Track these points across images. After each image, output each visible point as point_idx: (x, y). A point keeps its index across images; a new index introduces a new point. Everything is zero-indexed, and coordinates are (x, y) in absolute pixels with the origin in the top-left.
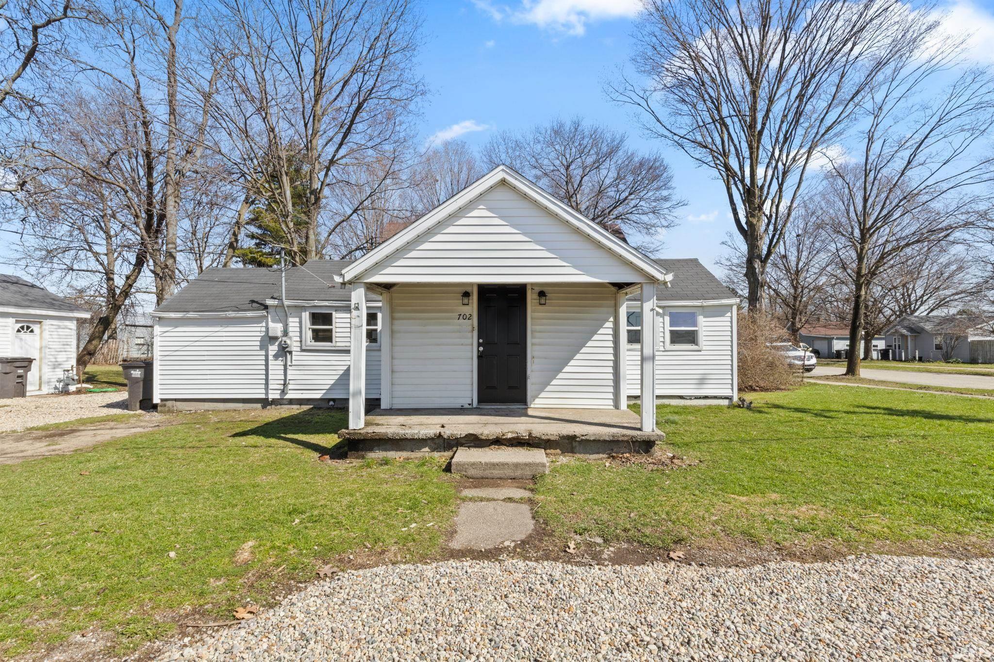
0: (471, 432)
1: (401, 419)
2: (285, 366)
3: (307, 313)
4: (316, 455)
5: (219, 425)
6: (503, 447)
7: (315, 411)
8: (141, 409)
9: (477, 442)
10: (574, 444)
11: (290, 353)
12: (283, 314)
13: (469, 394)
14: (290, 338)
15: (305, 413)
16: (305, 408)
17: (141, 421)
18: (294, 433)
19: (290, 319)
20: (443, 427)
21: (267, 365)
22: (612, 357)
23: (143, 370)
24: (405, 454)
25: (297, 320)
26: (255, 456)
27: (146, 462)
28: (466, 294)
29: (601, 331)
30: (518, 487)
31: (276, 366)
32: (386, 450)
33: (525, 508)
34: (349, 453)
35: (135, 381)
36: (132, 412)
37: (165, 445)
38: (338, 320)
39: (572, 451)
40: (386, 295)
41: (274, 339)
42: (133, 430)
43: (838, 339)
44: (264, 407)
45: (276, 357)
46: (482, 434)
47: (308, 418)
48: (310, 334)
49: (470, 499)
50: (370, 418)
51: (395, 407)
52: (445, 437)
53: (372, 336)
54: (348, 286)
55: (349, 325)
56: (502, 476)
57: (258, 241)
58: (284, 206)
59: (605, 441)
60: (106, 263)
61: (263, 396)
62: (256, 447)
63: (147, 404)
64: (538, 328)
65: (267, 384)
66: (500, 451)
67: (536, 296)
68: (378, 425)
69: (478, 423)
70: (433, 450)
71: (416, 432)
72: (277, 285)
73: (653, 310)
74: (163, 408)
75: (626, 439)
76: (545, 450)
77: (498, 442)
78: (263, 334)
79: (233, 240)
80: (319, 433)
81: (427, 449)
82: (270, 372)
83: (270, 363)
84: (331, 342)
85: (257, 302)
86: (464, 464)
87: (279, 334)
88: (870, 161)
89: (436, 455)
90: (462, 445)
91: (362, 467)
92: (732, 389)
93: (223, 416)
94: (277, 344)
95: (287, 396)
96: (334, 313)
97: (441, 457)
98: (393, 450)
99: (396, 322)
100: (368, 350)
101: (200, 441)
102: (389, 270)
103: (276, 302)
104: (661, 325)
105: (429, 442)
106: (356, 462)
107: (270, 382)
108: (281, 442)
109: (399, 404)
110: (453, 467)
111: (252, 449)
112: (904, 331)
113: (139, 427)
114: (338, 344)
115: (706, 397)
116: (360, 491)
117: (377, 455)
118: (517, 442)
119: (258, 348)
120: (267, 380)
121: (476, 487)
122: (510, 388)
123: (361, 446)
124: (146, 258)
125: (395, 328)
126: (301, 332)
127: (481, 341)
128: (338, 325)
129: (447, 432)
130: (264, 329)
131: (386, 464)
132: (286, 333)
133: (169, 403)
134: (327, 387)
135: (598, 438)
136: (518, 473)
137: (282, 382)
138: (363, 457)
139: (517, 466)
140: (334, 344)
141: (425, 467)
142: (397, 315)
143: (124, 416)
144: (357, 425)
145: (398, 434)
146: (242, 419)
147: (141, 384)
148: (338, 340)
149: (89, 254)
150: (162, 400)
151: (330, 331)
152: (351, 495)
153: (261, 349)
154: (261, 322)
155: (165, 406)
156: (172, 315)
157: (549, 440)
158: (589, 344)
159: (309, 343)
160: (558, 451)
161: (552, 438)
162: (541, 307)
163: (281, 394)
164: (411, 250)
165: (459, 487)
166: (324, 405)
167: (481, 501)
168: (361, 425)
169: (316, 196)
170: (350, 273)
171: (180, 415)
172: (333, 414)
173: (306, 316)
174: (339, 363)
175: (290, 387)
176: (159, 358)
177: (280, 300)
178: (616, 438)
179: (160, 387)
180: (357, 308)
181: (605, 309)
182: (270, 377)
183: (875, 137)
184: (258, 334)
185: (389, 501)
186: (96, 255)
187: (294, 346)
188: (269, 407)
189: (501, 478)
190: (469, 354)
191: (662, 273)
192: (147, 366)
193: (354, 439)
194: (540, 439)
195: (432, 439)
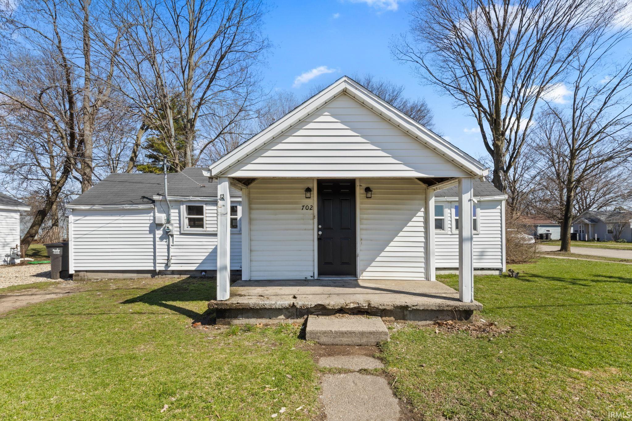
0: (320, 303)
1: (259, 290)
2: (168, 245)
3: (185, 206)
4: (191, 321)
5: (115, 293)
6: (347, 315)
7: (192, 280)
8: (61, 277)
9: (324, 311)
10: (406, 313)
11: (172, 236)
12: (166, 207)
13: (311, 268)
14: (172, 225)
15: (184, 282)
16: (184, 277)
17: (57, 288)
18: (173, 300)
19: (172, 211)
20: (295, 297)
21: (154, 245)
22: (423, 239)
23: (62, 248)
24: (264, 321)
25: (177, 211)
26: (139, 322)
27: (42, 331)
28: (308, 190)
29: (415, 219)
30: (366, 355)
31: (161, 246)
32: (248, 317)
33: (382, 381)
34: (217, 320)
35: (56, 256)
36: (54, 281)
37: (67, 311)
38: (208, 211)
39: (404, 318)
40: (245, 190)
41: (159, 226)
42: (48, 296)
43: (541, 226)
44: (153, 276)
45: (161, 239)
46: (328, 305)
47: (185, 286)
48: (186, 221)
49: (330, 371)
50: (234, 288)
51: (253, 278)
52: (298, 307)
53: (234, 224)
54: (214, 180)
55: (216, 215)
56: (350, 343)
57: (153, 160)
58: (168, 130)
59: (432, 310)
60: (50, 175)
61: (152, 268)
62: (141, 313)
63: (65, 275)
64: (365, 216)
65: (155, 259)
66: (344, 320)
67: (363, 191)
68: (241, 295)
69: (323, 294)
70: (287, 317)
71: (273, 302)
72: (160, 185)
73: (470, 200)
74: (77, 278)
75: (450, 308)
76: (381, 317)
77: (342, 311)
78: (152, 222)
79: (133, 155)
80: (193, 300)
81: (282, 317)
82: (157, 250)
83: (157, 243)
84: (203, 227)
85: (147, 198)
86: (317, 333)
87: (164, 222)
88: (577, 103)
89: (290, 321)
90: (312, 313)
91: (228, 334)
92: (502, 263)
93: (120, 285)
94: (162, 229)
95: (170, 269)
96: (204, 206)
97: (296, 324)
98: (254, 317)
99: (253, 212)
100: (232, 234)
101: (95, 308)
102: (249, 167)
103: (160, 198)
104: (449, 215)
105: (284, 311)
106: (224, 329)
107: (157, 258)
108: (162, 308)
109: (256, 276)
110: (308, 335)
111: (136, 316)
112: (586, 221)
113: (53, 293)
114: (208, 229)
115: (482, 269)
116: (227, 363)
117: (241, 322)
118: (358, 311)
119: (148, 232)
120: (155, 256)
121: (329, 355)
122: (343, 263)
123: (227, 314)
124: (70, 167)
125: (253, 216)
126: (180, 220)
127: (320, 226)
128: (207, 215)
129: (299, 303)
130: (152, 218)
131: (249, 330)
132: (168, 221)
133: (81, 274)
134: (200, 261)
135: (426, 308)
136: (364, 340)
137: (166, 258)
138: (229, 324)
139: (362, 334)
140: (204, 229)
141: (282, 334)
142: (254, 206)
143: (46, 283)
144: (223, 297)
145: (258, 305)
146: (135, 286)
147: (61, 258)
148: (208, 226)
149: (39, 168)
150: (76, 271)
151: (202, 219)
152: (220, 369)
153: (150, 233)
154: (150, 213)
155: (78, 275)
156: (83, 207)
157: (384, 310)
158: (405, 229)
159: (186, 228)
160: (392, 318)
161: (388, 308)
162: (367, 200)
163: (165, 267)
164: (268, 150)
165: (317, 355)
166: (198, 275)
167: (340, 373)
168: (227, 296)
169: (191, 123)
170: (216, 169)
171: (89, 282)
172: (204, 282)
173: (183, 208)
174: (208, 243)
175: (172, 261)
176: (73, 239)
177: (164, 195)
178: (441, 308)
179: (74, 261)
180: (222, 199)
181: (417, 202)
182: (157, 254)
183: (580, 86)
184: (148, 222)
185: (255, 377)
186: (43, 169)
187: (175, 231)
188: (156, 277)
189: (349, 345)
190: (311, 238)
191: (480, 169)
192: (65, 246)
193: (221, 309)
194: (377, 308)
195: (286, 309)
